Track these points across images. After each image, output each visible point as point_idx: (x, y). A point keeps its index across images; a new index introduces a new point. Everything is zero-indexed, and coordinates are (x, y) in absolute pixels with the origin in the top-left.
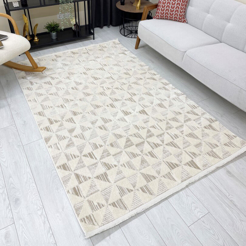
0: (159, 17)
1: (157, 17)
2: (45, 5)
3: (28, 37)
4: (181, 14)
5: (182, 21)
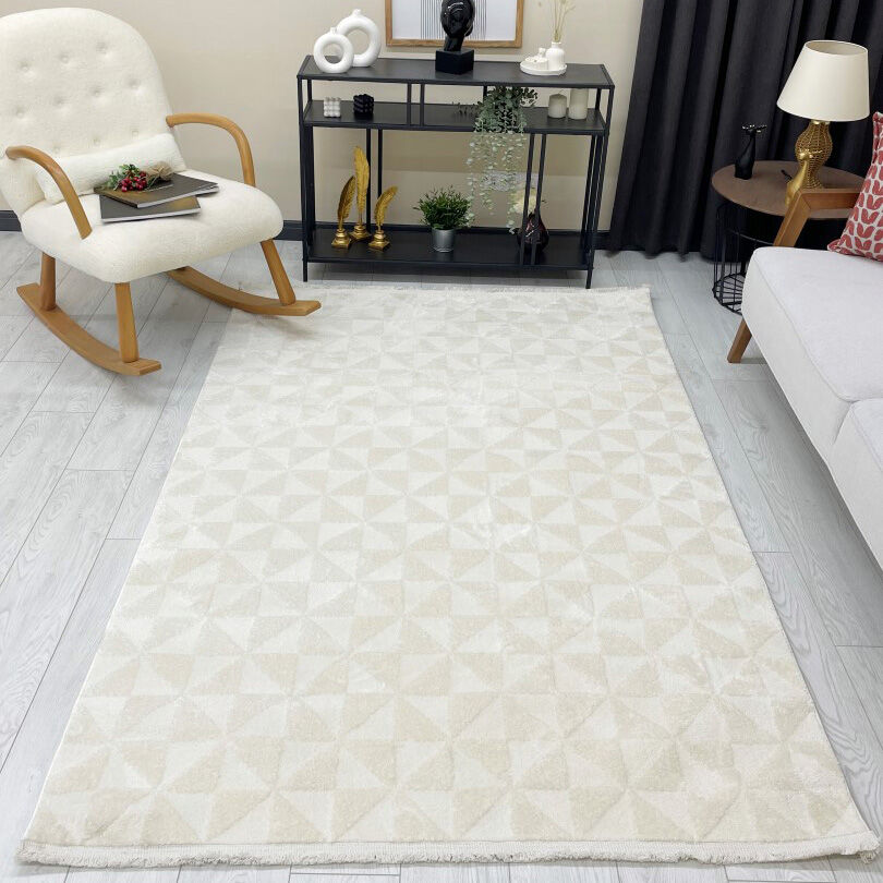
0: (849, 244)
1: (844, 245)
2: (423, 127)
3: (357, 228)
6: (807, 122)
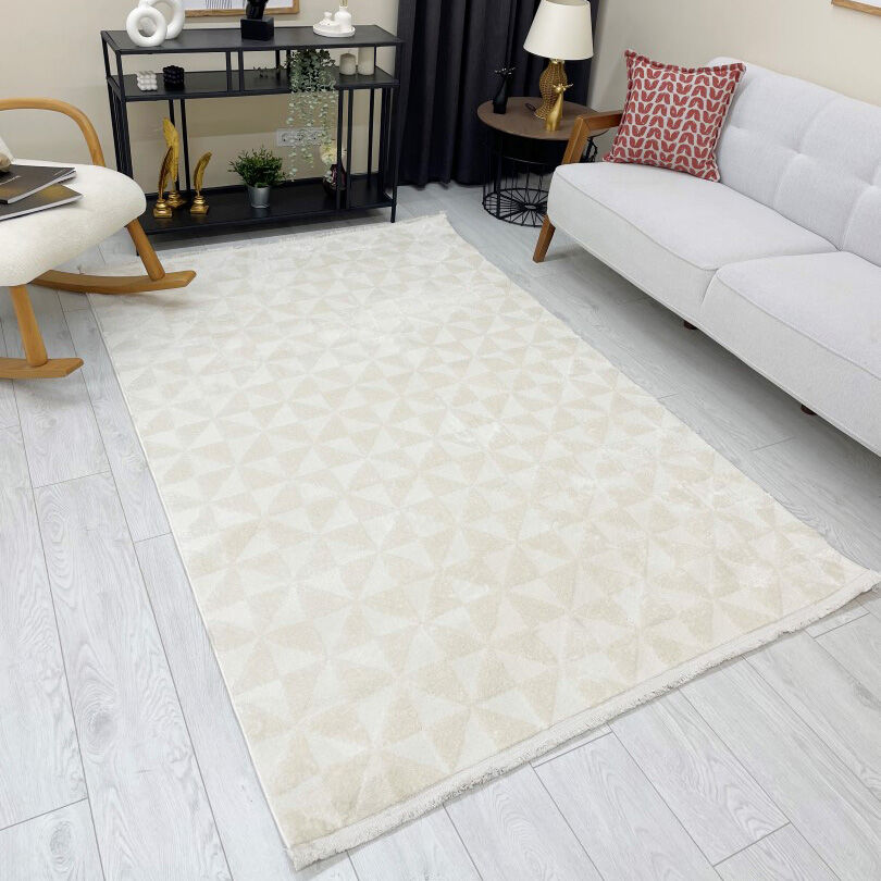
0: (623, 154)
1: (619, 156)
2: (242, 92)
3: (172, 196)
4: (702, 149)
5: (703, 172)
6: (547, 61)
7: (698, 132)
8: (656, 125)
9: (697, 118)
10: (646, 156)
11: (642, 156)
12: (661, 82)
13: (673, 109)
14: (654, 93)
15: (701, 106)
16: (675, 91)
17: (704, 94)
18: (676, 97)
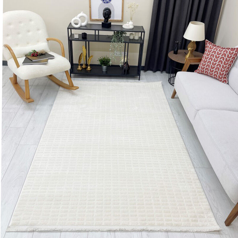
0: (199, 71)
2: (99, 41)
3: (84, 65)
4: (222, 73)
5: (222, 80)
7: (221, 67)
8: (209, 64)
9: (222, 63)
10: (205, 73)
11: (204, 72)
12: (213, 50)
13: (214, 59)
14: (210, 54)
15: (223, 60)
16: (216, 54)
17: (225, 56)
18: (216, 56)
